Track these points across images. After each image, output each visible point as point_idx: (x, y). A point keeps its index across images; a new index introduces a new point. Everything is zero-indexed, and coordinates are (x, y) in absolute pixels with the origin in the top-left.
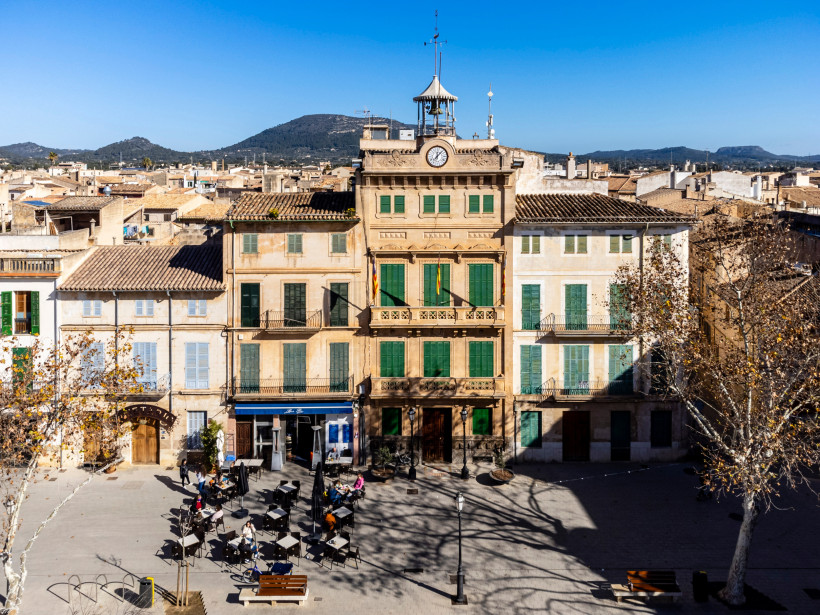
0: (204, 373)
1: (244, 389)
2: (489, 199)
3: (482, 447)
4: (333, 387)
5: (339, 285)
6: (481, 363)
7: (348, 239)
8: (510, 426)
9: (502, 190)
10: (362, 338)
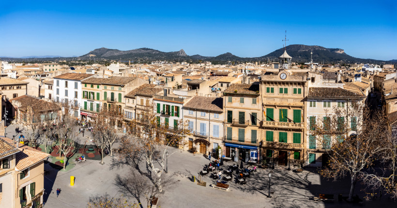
0: (218, 133)
1: (228, 139)
2: (300, 90)
3: (297, 162)
4: (252, 142)
5: (254, 113)
6: (297, 139)
7: (257, 100)
8: (305, 157)
9: (304, 87)
10: (260, 129)
